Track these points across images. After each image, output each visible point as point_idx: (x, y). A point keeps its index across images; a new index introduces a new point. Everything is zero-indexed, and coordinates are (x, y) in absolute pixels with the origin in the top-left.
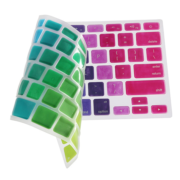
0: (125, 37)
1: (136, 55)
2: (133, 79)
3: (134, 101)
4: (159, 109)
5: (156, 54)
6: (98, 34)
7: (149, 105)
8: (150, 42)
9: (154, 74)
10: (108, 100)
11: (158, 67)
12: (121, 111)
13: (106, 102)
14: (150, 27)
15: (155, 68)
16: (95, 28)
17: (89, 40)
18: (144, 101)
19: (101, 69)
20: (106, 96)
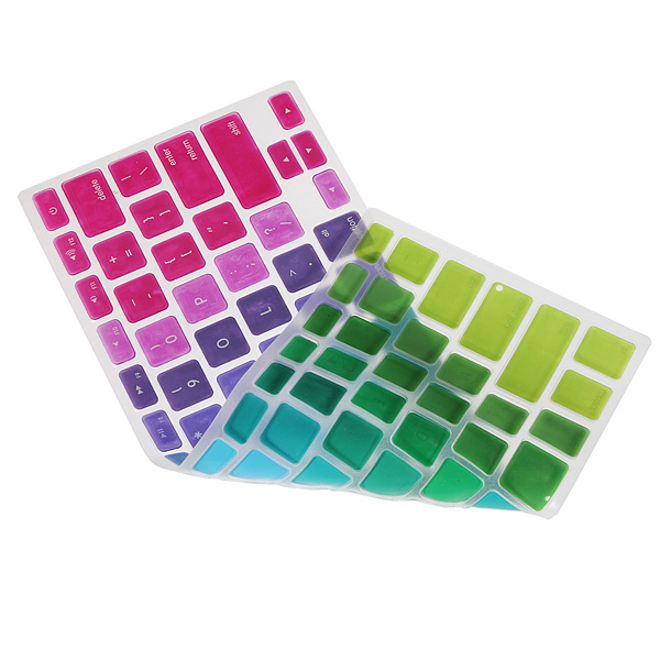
0: (113, 260)
1: (156, 215)
2: (229, 196)
3: (290, 170)
4: (287, 111)
5: (133, 170)
6: (132, 329)
7: (287, 135)
8: (102, 197)
9: (193, 156)
10: (318, 230)
11: (167, 153)
12: (332, 189)
13: (325, 233)
14: (53, 211)
15: (175, 158)
16: (116, 344)
17: (161, 341)
18: (279, 150)
19: (236, 281)
20: (309, 238)
